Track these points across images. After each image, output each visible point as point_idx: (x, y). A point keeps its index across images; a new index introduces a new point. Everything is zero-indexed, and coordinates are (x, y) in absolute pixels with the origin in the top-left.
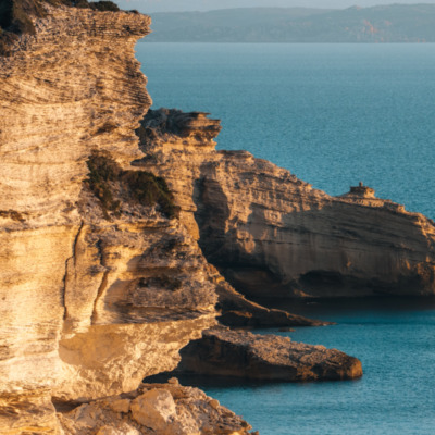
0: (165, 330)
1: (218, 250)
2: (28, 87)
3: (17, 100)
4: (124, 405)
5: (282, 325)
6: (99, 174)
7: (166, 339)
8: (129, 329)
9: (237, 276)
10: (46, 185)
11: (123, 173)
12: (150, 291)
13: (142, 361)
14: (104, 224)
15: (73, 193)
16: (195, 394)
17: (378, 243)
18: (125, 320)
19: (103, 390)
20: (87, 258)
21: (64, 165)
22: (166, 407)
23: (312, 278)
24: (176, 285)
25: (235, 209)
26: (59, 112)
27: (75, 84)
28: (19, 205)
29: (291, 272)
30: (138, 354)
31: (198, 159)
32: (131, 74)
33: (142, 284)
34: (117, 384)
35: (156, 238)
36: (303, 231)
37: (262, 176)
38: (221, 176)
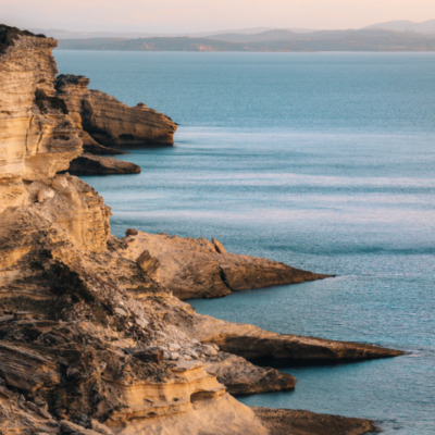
0: (64, 155)
1: (88, 126)
2: (12, 66)
3: (9, 71)
4: (49, 182)
5: (112, 154)
6: (39, 98)
7: (65, 158)
8: (51, 155)
9: (96, 136)
10: (19, 102)
11: (48, 98)
12: (58, 140)
13: (55, 167)
14: (41, 116)
15: (30, 105)
16: (75, 178)
17: (147, 124)
18: (49, 151)
19: (41, 177)
20: (35, 129)
21: (26, 95)
22: (64, 182)
23: (123, 137)
24: (68, 139)
25: (95, 111)
26: (24, 75)
27: (30, 64)
28: (9, 109)
29: (115, 134)
30: (54, 163)
31: (81, 93)
32: (51, 61)
33: (55, 138)
34: (46, 174)
35: (61, 121)
36: (120, 120)
37: (105, 99)
38: (90, 99)
